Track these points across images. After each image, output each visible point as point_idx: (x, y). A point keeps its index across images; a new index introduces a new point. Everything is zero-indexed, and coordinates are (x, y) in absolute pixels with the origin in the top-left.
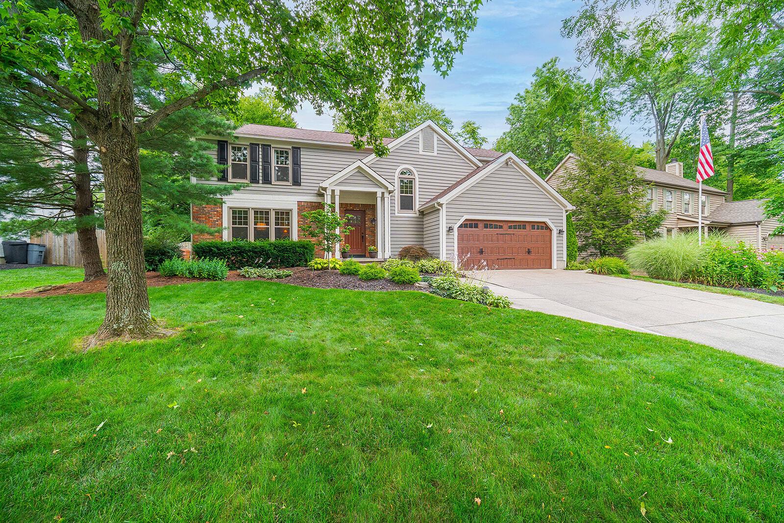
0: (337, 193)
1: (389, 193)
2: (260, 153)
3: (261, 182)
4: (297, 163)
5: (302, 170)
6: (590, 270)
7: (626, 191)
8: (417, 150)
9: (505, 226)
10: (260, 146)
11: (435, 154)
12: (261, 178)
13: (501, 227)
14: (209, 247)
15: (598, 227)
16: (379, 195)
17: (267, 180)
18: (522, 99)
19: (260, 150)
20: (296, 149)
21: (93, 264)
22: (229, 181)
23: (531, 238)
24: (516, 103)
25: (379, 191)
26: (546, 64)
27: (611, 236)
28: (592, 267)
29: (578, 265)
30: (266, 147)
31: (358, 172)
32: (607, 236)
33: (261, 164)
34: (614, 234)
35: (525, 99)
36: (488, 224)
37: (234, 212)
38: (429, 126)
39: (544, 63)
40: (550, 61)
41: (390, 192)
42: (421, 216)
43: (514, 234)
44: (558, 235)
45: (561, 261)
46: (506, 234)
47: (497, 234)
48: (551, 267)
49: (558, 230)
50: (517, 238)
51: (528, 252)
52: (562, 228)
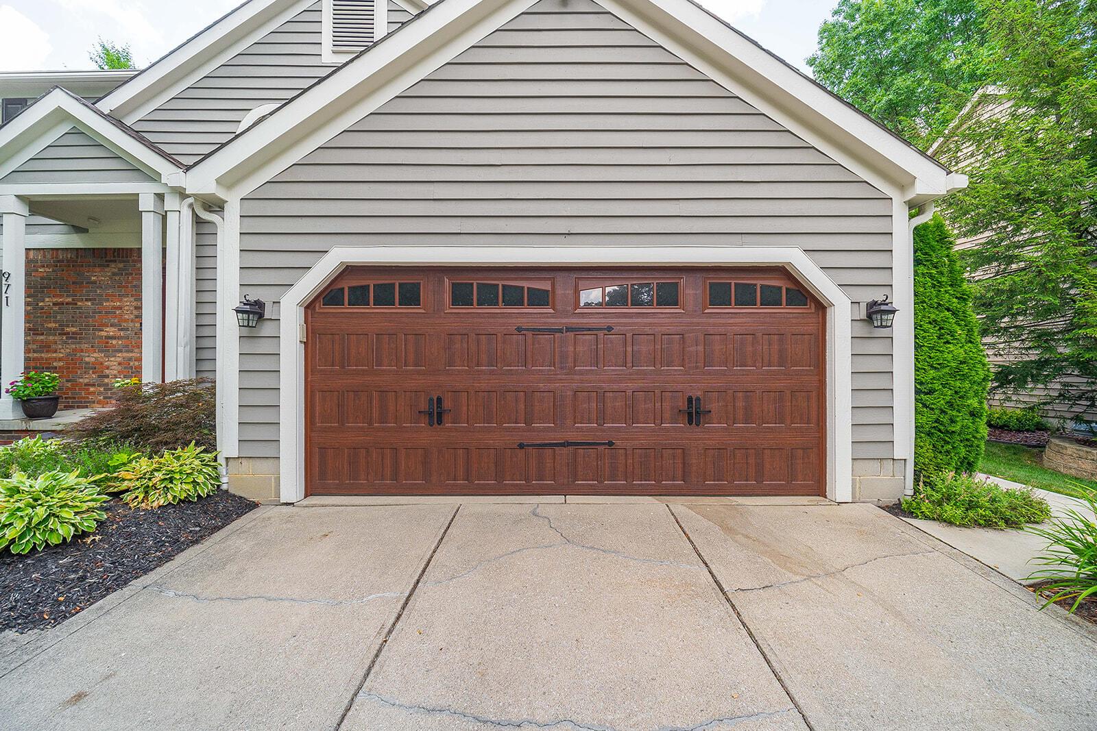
1: (183, 199)
8: (316, 49)
9: (564, 292)
16: (146, 203)
23: (708, 347)
25: (147, 192)
36: (471, 286)
43: (610, 329)
44: (863, 330)
45: (877, 464)
46: (568, 330)
47: (519, 329)
48: (817, 486)
49: (863, 307)
50: (629, 349)
51: (690, 414)
52: (886, 291)
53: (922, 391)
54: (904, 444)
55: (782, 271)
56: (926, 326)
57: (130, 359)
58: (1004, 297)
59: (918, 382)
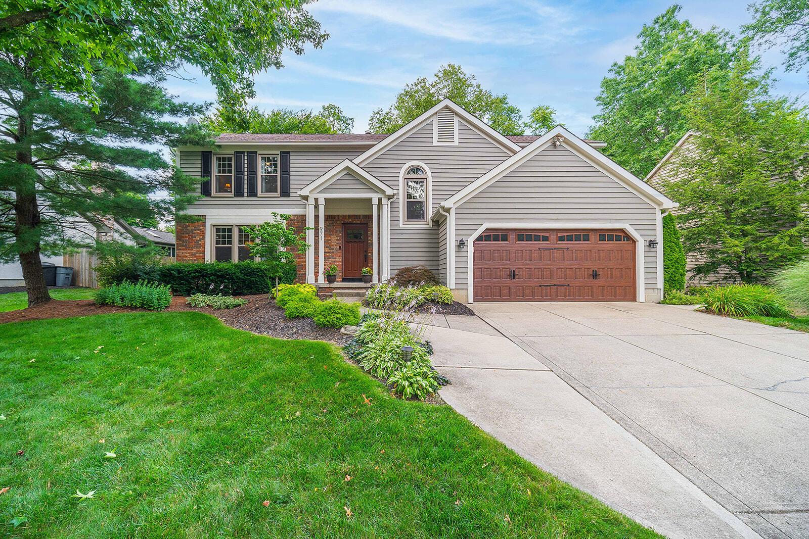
0: (322, 202)
1: (389, 199)
2: (246, 162)
3: (246, 194)
4: (286, 171)
5: (292, 178)
6: (702, 306)
7: (792, 176)
8: (430, 140)
9: (553, 237)
10: (246, 154)
11: (456, 143)
12: (246, 190)
13: (546, 239)
14: (168, 270)
15: (732, 236)
16: (375, 202)
17: (252, 193)
18: (619, 69)
19: (246, 158)
20: (285, 154)
21: (33, 290)
22: (212, 195)
23: (599, 254)
24: (611, 76)
25: (375, 197)
26: (658, 18)
27: (757, 248)
28: (706, 302)
29: (684, 296)
30: (252, 155)
31: (348, 174)
32: (751, 249)
33: (246, 174)
34: (763, 246)
35: (624, 69)
36: (523, 235)
37: (218, 230)
38: (447, 107)
39: (655, 17)
40: (664, 13)
41: (389, 197)
42: (436, 228)
43: (568, 249)
44: (647, 249)
45: (652, 290)
46: (555, 249)
47: (539, 249)
48: (634, 299)
49: (648, 241)
50: (574, 255)
51: (593, 276)
52: (654, 237)
53: (666, 267)
54: (660, 284)
55: (622, 230)
56: (666, 248)
57: (335, 261)
58: (695, 236)
59: (665, 265)
